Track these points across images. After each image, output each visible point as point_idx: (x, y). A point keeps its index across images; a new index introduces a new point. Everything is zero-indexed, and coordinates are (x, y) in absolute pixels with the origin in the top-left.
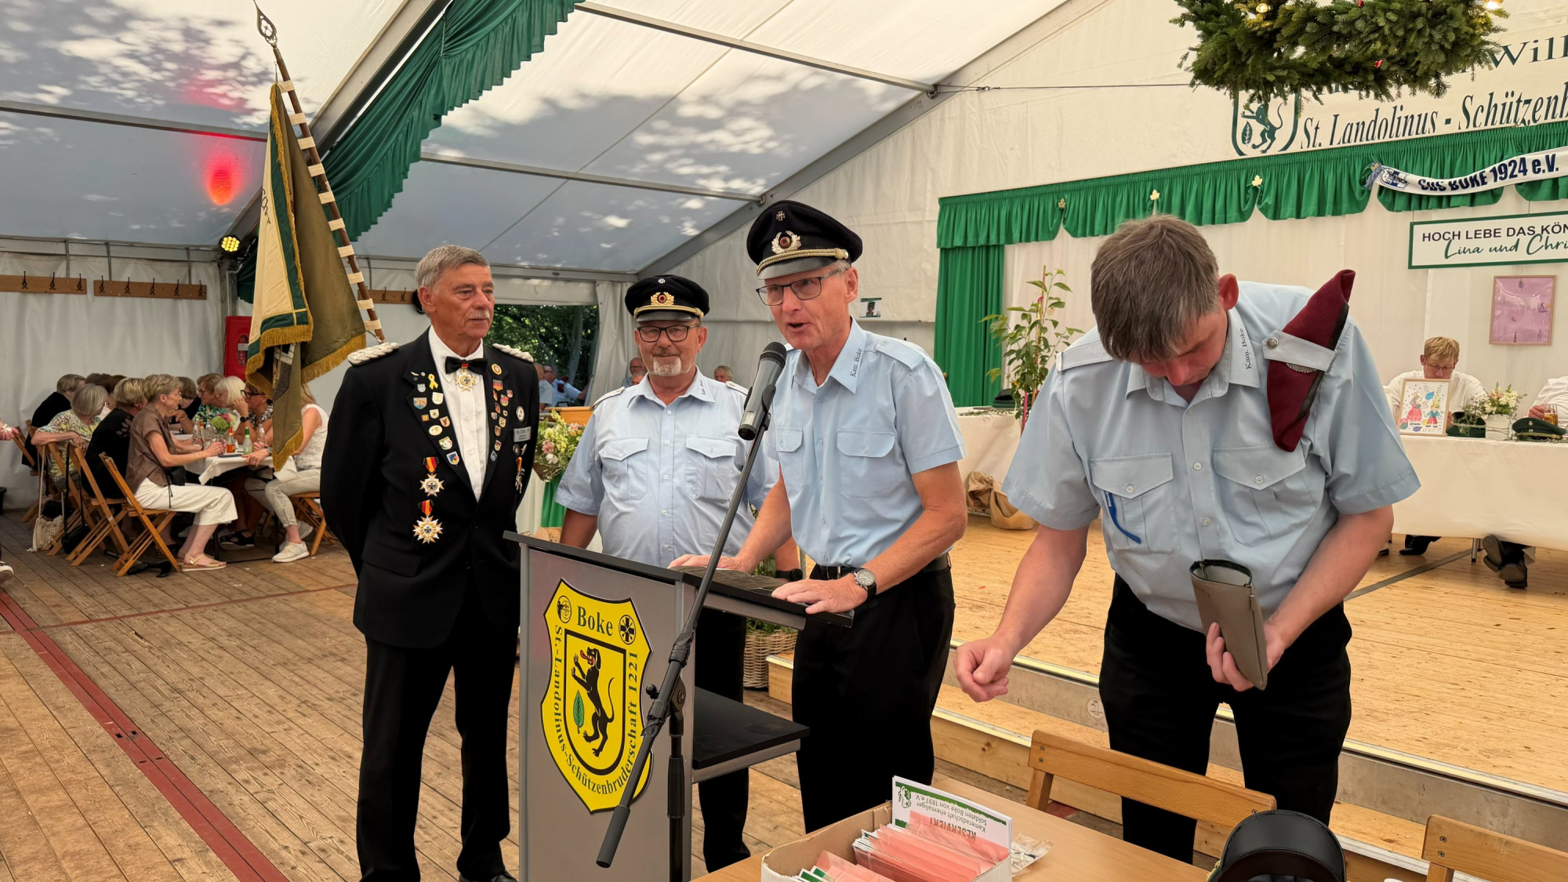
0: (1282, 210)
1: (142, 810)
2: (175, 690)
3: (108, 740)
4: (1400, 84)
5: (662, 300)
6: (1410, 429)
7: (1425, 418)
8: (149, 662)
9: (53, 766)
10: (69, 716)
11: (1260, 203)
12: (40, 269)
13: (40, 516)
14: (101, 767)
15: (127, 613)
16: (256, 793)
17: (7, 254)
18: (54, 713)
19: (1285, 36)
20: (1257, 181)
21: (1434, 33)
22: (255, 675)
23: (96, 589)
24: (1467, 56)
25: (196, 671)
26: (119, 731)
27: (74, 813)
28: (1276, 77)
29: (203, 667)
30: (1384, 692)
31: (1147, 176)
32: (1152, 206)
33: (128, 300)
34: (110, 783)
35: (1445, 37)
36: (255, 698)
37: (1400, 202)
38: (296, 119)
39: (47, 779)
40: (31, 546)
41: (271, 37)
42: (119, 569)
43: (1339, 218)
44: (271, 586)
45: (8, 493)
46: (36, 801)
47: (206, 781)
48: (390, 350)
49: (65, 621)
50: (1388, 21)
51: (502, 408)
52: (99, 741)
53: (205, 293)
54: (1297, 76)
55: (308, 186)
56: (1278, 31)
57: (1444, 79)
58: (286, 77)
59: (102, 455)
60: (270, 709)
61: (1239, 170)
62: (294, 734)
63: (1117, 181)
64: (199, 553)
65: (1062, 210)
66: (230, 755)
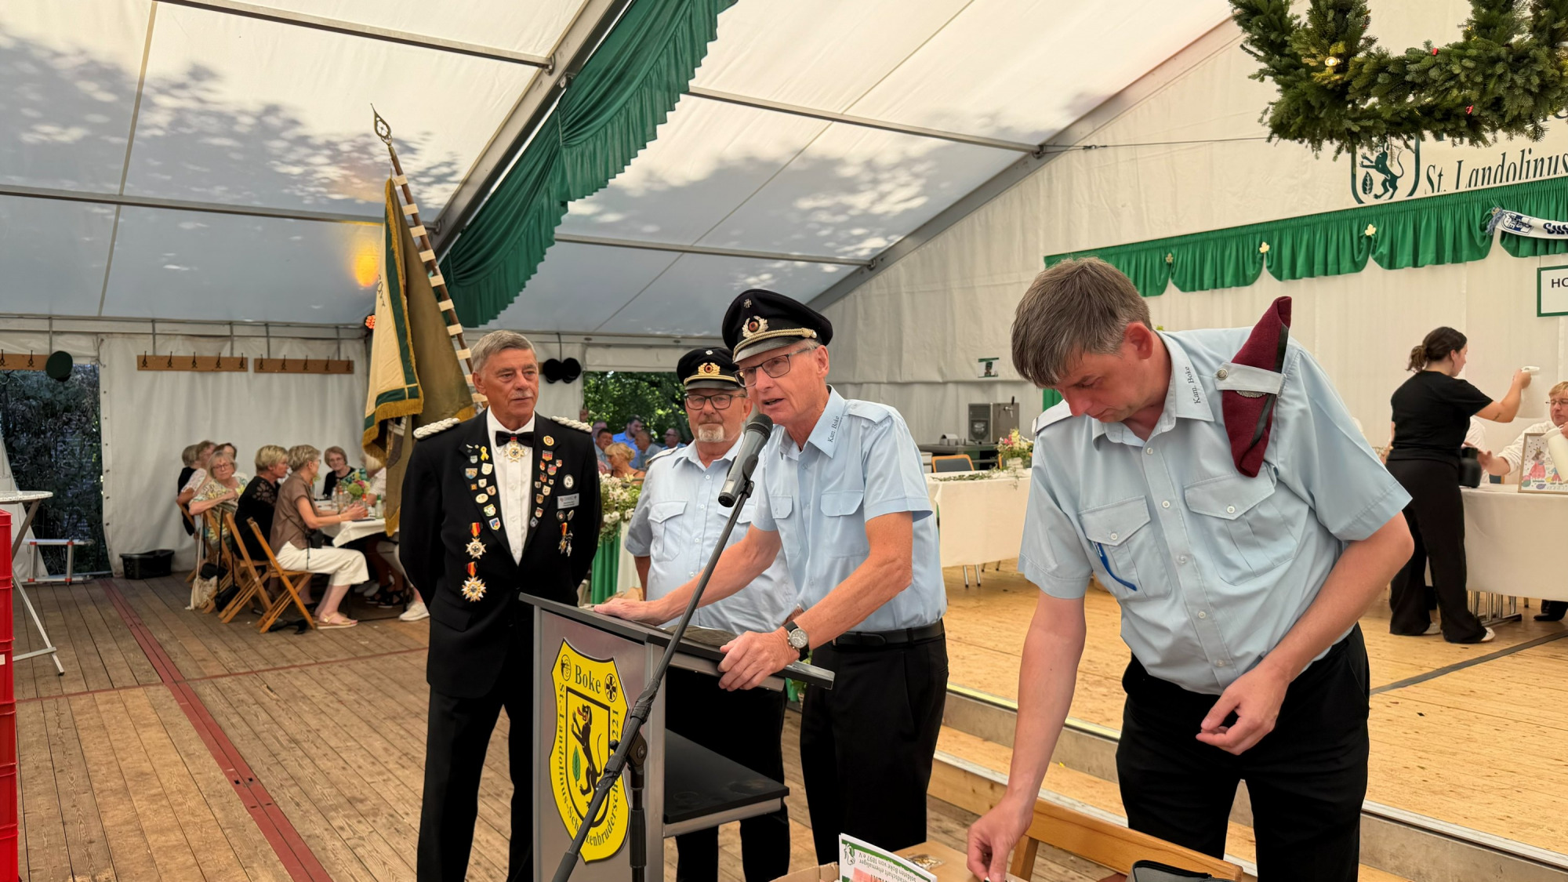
0: (1398, 259)
1: (246, 852)
2: (296, 742)
3: (228, 786)
4: (1494, 130)
5: (708, 370)
6: (1533, 487)
7: (1549, 475)
8: (274, 714)
9: (175, 808)
10: (197, 763)
11: (1374, 252)
12: (208, 349)
13: (197, 576)
14: (216, 810)
15: (262, 667)
16: (348, 839)
17: (180, 337)
18: (185, 759)
19: (1357, 87)
20: (1371, 230)
21: (1516, 77)
22: (366, 728)
23: (240, 645)
24: (1557, 98)
25: (314, 723)
26: (238, 778)
27: (187, 852)
28: (1362, 127)
29: (320, 719)
30: (1476, 767)
31: (1255, 228)
32: (1262, 258)
33: (284, 376)
34: (222, 826)
35: (1528, 80)
36: (363, 750)
37: (1525, 247)
38: (409, 210)
39: (167, 819)
40: (189, 604)
41: (385, 137)
42: (262, 627)
43: (1460, 266)
44: (394, 643)
45: (177, 555)
46: (156, 841)
47: (306, 826)
48: (450, 425)
49: (208, 675)
50: (1464, 68)
51: (549, 477)
52: (219, 786)
53: (353, 368)
54: (1384, 126)
55: (419, 270)
56: (1348, 83)
57: (1541, 122)
58: (399, 172)
59: (249, 520)
60: (372, 760)
61: (1351, 220)
62: (391, 785)
63: (1225, 234)
64: (333, 612)
65: (1170, 265)
66: (331, 803)
